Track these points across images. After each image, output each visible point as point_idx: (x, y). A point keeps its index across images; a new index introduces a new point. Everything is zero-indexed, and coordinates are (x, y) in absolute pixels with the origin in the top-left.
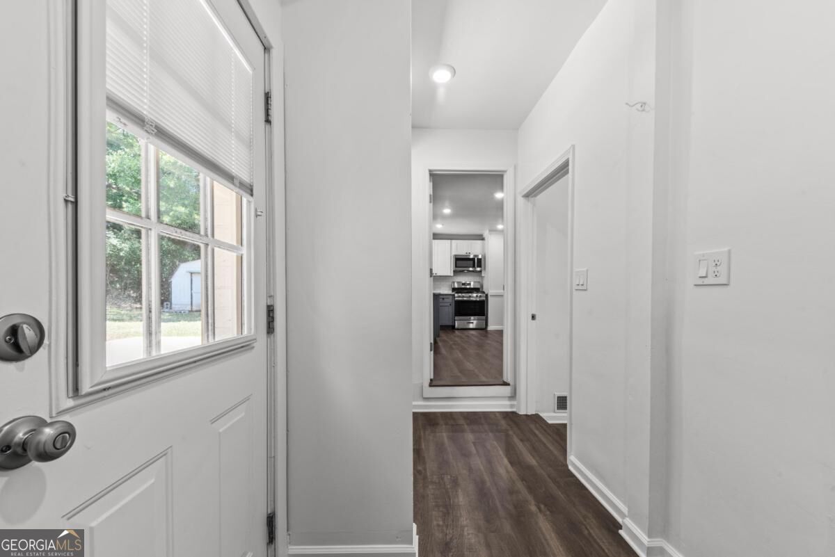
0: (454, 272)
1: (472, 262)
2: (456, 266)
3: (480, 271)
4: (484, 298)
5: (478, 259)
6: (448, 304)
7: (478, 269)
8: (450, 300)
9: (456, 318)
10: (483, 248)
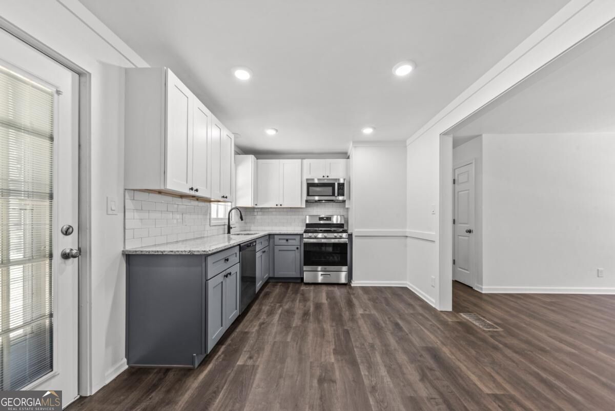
0: (307, 201)
1: (330, 189)
2: (308, 195)
3: (344, 201)
4: (346, 240)
5: (339, 184)
6: (294, 248)
7: (341, 198)
8: (296, 242)
9: (305, 268)
10: (348, 169)
